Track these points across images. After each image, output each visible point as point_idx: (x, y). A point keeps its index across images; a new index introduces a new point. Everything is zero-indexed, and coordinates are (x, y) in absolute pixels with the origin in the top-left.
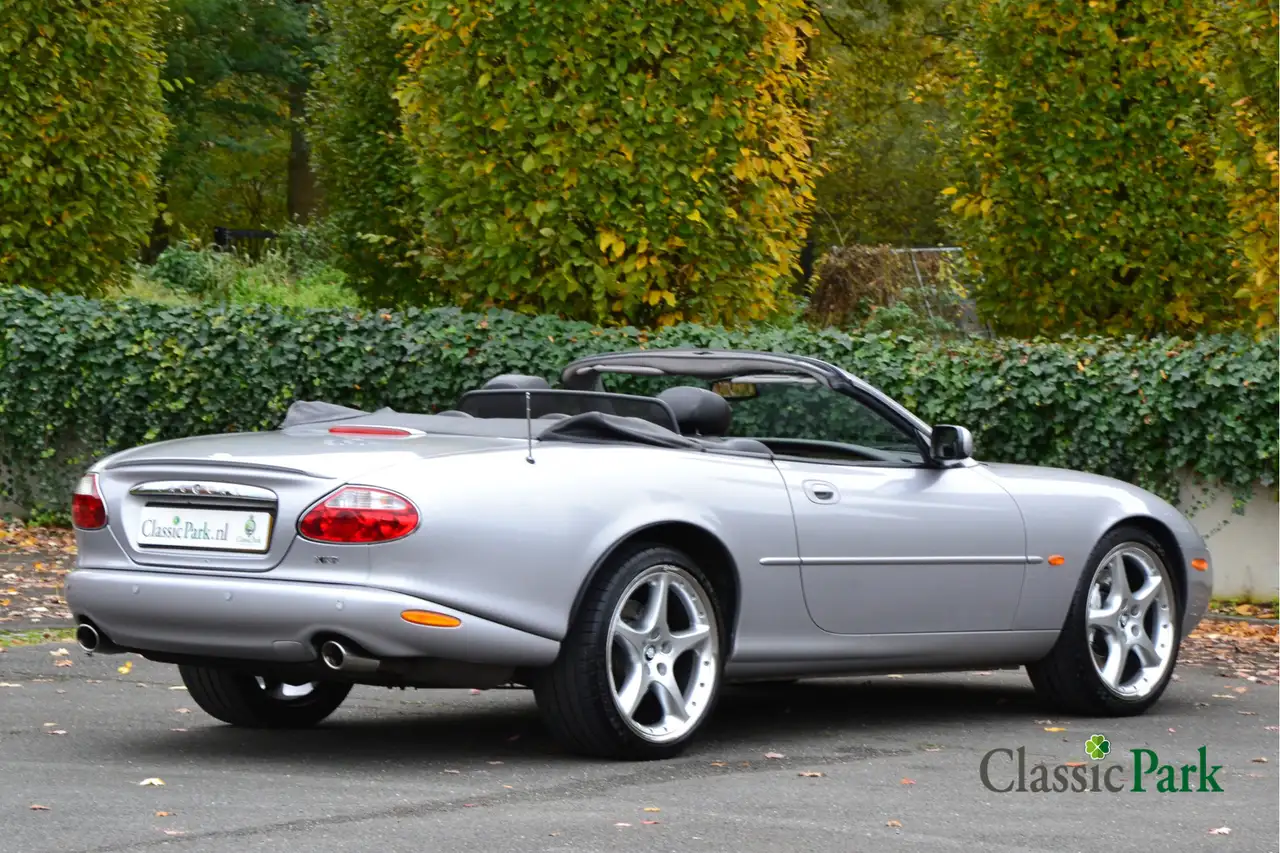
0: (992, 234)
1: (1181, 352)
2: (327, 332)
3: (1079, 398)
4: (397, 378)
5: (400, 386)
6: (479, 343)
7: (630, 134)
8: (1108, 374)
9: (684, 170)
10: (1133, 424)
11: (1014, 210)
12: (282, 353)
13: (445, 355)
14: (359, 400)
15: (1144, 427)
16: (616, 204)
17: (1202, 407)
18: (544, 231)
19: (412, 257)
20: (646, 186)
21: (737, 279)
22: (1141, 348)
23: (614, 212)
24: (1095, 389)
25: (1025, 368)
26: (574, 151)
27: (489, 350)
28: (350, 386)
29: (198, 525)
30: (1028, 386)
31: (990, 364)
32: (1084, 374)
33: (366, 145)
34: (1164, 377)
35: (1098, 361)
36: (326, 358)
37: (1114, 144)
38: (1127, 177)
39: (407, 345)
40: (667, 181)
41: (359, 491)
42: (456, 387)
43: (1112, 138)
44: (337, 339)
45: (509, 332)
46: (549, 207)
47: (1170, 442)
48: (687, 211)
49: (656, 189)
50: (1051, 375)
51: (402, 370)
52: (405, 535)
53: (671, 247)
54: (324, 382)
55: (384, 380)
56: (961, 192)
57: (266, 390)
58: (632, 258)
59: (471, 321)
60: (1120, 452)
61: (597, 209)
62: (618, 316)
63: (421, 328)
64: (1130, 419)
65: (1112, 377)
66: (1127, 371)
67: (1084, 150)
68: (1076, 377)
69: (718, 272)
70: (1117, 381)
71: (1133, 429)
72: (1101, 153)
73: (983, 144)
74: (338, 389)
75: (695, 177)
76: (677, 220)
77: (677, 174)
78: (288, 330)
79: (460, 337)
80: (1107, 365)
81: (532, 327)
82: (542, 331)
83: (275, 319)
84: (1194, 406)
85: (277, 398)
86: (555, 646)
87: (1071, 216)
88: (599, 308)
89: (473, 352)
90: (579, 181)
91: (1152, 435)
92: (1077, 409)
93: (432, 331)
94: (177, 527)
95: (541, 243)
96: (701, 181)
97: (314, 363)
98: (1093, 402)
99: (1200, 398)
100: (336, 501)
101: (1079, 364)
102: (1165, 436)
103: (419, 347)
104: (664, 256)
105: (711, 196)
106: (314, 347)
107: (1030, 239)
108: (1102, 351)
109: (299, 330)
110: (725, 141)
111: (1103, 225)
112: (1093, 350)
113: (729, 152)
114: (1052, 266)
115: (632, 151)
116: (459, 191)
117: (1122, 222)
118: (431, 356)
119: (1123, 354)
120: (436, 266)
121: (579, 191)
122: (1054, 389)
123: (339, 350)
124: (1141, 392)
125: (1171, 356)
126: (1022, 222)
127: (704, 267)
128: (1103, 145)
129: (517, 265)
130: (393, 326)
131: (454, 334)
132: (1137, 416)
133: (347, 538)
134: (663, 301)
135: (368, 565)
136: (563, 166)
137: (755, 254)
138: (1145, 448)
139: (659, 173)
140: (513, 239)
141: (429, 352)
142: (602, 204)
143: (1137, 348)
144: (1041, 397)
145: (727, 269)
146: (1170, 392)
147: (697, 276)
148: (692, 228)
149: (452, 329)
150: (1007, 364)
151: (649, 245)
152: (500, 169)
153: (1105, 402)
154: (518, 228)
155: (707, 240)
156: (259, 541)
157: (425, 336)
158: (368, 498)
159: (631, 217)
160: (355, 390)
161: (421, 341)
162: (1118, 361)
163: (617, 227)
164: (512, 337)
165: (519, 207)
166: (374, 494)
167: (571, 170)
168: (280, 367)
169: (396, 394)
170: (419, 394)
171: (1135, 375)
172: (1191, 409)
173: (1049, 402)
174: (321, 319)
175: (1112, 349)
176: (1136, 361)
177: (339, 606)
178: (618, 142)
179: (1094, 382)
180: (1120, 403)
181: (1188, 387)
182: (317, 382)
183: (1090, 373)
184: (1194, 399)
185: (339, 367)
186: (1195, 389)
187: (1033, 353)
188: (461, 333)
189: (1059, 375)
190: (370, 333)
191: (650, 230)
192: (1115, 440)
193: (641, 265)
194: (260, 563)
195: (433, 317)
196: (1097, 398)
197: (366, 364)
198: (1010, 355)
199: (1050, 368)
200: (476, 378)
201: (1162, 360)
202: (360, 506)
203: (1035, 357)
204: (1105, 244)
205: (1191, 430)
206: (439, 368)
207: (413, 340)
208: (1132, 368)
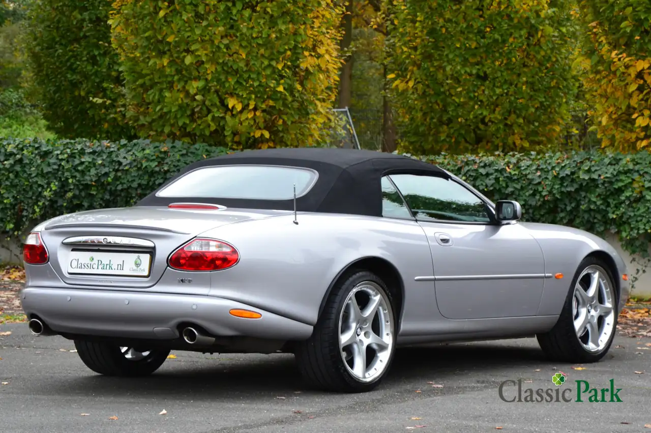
0: (416, 100)
1: (563, 161)
2: (75, 153)
3: (507, 186)
4: (116, 178)
5: (118, 183)
6: (163, 159)
7: (244, 44)
8: (524, 173)
9: (274, 63)
10: (539, 200)
11: (428, 86)
12: (49, 165)
13: (144, 166)
14: (94, 190)
15: (544, 202)
16: (238, 82)
17: (577, 191)
18: (197, 97)
19: (121, 111)
20: (253, 72)
21: (301, 123)
22: (541, 159)
23: (236, 87)
24: (516, 182)
25: (476, 170)
26: (213, 53)
27: (170, 163)
28: (89, 183)
29: (105, 262)
30: (479, 180)
31: (456, 168)
32: (510, 173)
33: (61, 51)
34: (555, 174)
35: (517, 166)
36: (75, 168)
37: (481, 50)
38: (488, 68)
39: (122, 160)
40: (264, 69)
41: (203, 241)
42: (151, 183)
43: (480, 47)
44: (80, 157)
45: (181, 153)
46: (200, 84)
47: (559, 210)
48: (276, 85)
49: (259, 74)
50: (492, 174)
51: (119, 174)
52: (230, 266)
53: (267, 105)
54: (74, 181)
55: (109, 179)
56: (398, 76)
57: (40, 186)
58: (245, 112)
59: (157, 147)
60: (531, 215)
61: (227, 85)
62: (238, 143)
63: (129, 151)
64: (537, 197)
65: (526, 175)
66: (534, 172)
67: (465, 54)
68: (505, 175)
69: (292, 119)
70: (530, 177)
71: (539, 203)
72: (474, 55)
73: (410, 51)
74: (82, 185)
75: (280, 67)
76: (271, 91)
77: (270, 65)
78: (51, 152)
79: (152, 156)
80: (523, 168)
81: (192, 149)
82: (199, 152)
83: (43, 146)
84: (573, 190)
85: (49, 190)
86: (310, 328)
87: (459, 89)
88: (229, 139)
89: (160, 164)
90: (216, 69)
91: (549, 206)
92: (507, 192)
93: (136, 152)
94: (92, 263)
95: (195, 104)
96: (283, 69)
97: (68, 170)
98: (516, 189)
99: (576, 186)
100: (190, 247)
101: (507, 168)
102: (556, 207)
103: (128, 162)
104: (264, 111)
105: (288, 78)
106: (68, 162)
107: (436, 102)
108: (519, 160)
109: (59, 152)
110: (295, 47)
111: (476, 94)
112: (514, 160)
113: (299, 53)
114: (448, 116)
115: (246, 53)
116: (148, 75)
117: (486, 92)
118: (136, 166)
119: (531, 162)
120: (135, 116)
121: (217, 75)
122: (494, 181)
123: (82, 163)
124: (543, 183)
125: (559, 163)
126: (432, 92)
127: (285, 117)
128: (475, 51)
129: (182, 116)
130: (112, 149)
131: (149, 154)
132: (541, 196)
133: (197, 268)
134: (262, 135)
135: (209, 283)
136: (208, 61)
137: (311, 110)
138: (545, 213)
139: (261, 66)
140: (180, 102)
141: (135, 164)
142: (229, 82)
143: (539, 159)
144: (487, 186)
145: (297, 118)
146: (559, 182)
147: (281, 122)
148: (279, 95)
149: (147, 151)
150: (467, 168)
151: (255, 105)
152: (172, 63)
153: (522, 188)
154: (182, 95)
155: (287, 102)
156: (144, 270)
157: (132, 155)
158: (208, 245)
159: (246, 89)
160: (92, 185)
161: (130, 158)
162: (528, 166)
163: (238, 95)
164: (182, 155)
165: (182, 83)
166: (212, 243)
167: (212, 64)
168: (48, 173)
169: (116, 187)
170: (130, 187)
171: (539, 174)
172: (571, 191)
173: (491, 188)
174: (70, 146)
175: (524, 159)
176: (539, 166)
177: (194, 307)
178: (237, 48)
179: (515, 177)
180: (531, 189)
181: (570, 180)
182: (70, 181)
183: (513, 173)
184: (573, 186)
185: (83, 173)
186: (573, 181)
187: (481, 162)
188: (153, 154)
189: (496, 174)
190: (99, 154)
191: (256, 97)
192: (528, 209)
193: (250, 116)
194: (145, 283)
195: (135, 145)
196: (518, 186)
197: (99, 171)
198: (467, 164)
199: (491, 170)
200: (162, 178)
201: (554, 165)
202: (204, 249)
203: (482, 164)
204: (477, 104)
205: (571, 203)
206: (140, 172)
207: (125, 158)
208: (537, 170)
